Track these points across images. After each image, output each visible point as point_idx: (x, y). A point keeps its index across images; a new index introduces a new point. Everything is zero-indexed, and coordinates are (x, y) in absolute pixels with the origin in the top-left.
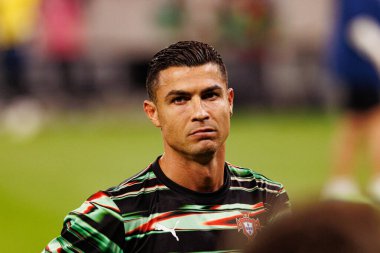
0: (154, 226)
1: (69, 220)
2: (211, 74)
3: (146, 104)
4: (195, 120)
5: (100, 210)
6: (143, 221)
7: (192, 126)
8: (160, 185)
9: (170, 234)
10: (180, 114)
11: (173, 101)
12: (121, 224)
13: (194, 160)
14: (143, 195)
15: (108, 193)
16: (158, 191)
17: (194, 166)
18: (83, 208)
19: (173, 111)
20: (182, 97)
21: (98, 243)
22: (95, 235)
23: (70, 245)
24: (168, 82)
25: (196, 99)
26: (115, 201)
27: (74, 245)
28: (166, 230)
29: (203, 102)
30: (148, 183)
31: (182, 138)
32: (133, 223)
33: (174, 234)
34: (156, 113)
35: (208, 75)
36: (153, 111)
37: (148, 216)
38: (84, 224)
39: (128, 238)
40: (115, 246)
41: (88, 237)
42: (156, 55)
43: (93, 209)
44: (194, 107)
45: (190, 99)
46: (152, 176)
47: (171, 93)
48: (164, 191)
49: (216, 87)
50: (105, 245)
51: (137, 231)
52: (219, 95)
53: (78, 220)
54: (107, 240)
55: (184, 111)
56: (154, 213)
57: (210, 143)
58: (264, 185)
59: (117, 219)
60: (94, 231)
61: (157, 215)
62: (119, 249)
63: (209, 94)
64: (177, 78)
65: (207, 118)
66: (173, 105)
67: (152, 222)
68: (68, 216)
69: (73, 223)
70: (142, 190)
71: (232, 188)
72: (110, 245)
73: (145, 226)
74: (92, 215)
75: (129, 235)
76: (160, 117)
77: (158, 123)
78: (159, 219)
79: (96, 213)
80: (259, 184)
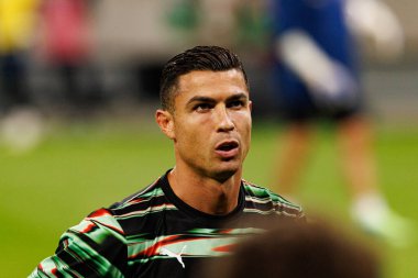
0: (158, 251)
1: (66, 238)
3: (159, 114)
4: (220, 130)
5: (102, 230)
6: (148, 244)
7: (217, 139)
8: (167, 203)
9: (175, 259)
10: (203, 123)
11: (195, 108)
12: (125, 247)
13: (213, 178)
14: (150, 215)
15: (112, 211)
16: (165, 211)
17: (211, 183)
18: (83, 226)
19: (194, 119)
20: (207, 104)
21: (98, 267)
22: (95, 258)
23: (66, 267)
24: (191, 87)
25: (221, 106)
26: (120, 222)
27: (71, 267)
28: (171, 255)
29: (228, 110)
30: (156, 201)
32: (136, 247)
33: (180, 261)
34: (171, 123)
36: (167, 121)
37: (153, 239)
38: (84, 245)
39: (131, 263)
40: (115, 270)
41: (87, 260)
43: (93, 228)
44: (219, 115)
45: (213, 107)
46: (159, 192)
48: (172, 210)
49: (242, 95)
50: (105, 269)
51: (141, 255)
53: (76, 239)
54: (108, 263)
55: (208, 120)
56: (159, 235)
58: (282, 208)
59: (120, 242)
60: (95, 253)
61: (162, 238)
62: (120, 274)
63: (234, 102)
64: (199, 83)
65: (232, 129)
66: (195, 112)
67: (157, 245)
68: (65, 234)
69: (70, 242)
70: (149, 209)
71: (246, 210)
72: (111, 269)
73: (149, 249)
74: (93, 235)
75: (132, 259)
76: (177, 127)
77: (172, 135)
78: (164, 242)
79: (97, 232)
80: (277, 207)
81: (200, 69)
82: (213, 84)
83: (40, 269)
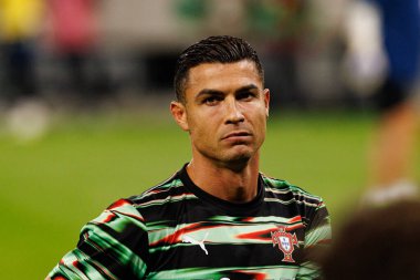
0: (181, 238)
1: (86, 231)
2: (246, 72)
3: (173, 106)
4: (228, 122)
5: (122, 219)
6: (168, 232)
7: (225, 129)
8: (187, 193)
9: (198, 246)
10: (213, 115)
11: (204, 102)
12: (145, 234)
13: (226, 167)
14: (169, 204)
15: (130, 201)
16: (185, 200)
17: (227, 174)
18: (103, 217)
19: (204, 112)
20: (215, 97)
21: (119, 256)
22: (116, 246)
23: (87, 258)
24: (198, 80)
25: (230, 99)
26: (139, 209)
27: (92, 258)
28: (194, 242)
29: (238, 103)
30: (175, 191)
31: (214, 143)
32: (158, 234)
33: (203, 247)
34: (184, 115)
35: (243, 73)
36: (181, 113)
37: (175, 226)
38: (104, 235)
39: (152, 250)
40: (137, 258)
41: (109, 249)
42: (186, 51)
43: (113, 218)
44: (228, 108)
45: (223, 99)
46: (179, 183)
47: (203, 92)
48: (192, 199)
49: (252, 87)
50: (126, 257)
51: (162, 243)
52: (255, 95)
53: (96, 229)
54: (129, 251)
55: (217, 112)
56: (181, 223)
57: (244, 148)
58: (302, 198)
59: (140, 229)
60: (115, 241)
61: (184, 226)
62: (141, 262)
63: (244, 94)
64: (209, 75)
65: (242, 120)
66: (204, 106)
67: (178, 233)
68: (85, 227)
69: (90, 233)
70: (169, 198)
71: (266, 199)
72: (132, 257)
73: (171, 237)
74: (113, 225)
75: (153, 246)
76: (189, 120)
77: (186, 126)
78: (186, 230)
79: (117, 222)
80: (297, 197)
81: (209, 61)
82: (221, 76)
83: (62, 264)
